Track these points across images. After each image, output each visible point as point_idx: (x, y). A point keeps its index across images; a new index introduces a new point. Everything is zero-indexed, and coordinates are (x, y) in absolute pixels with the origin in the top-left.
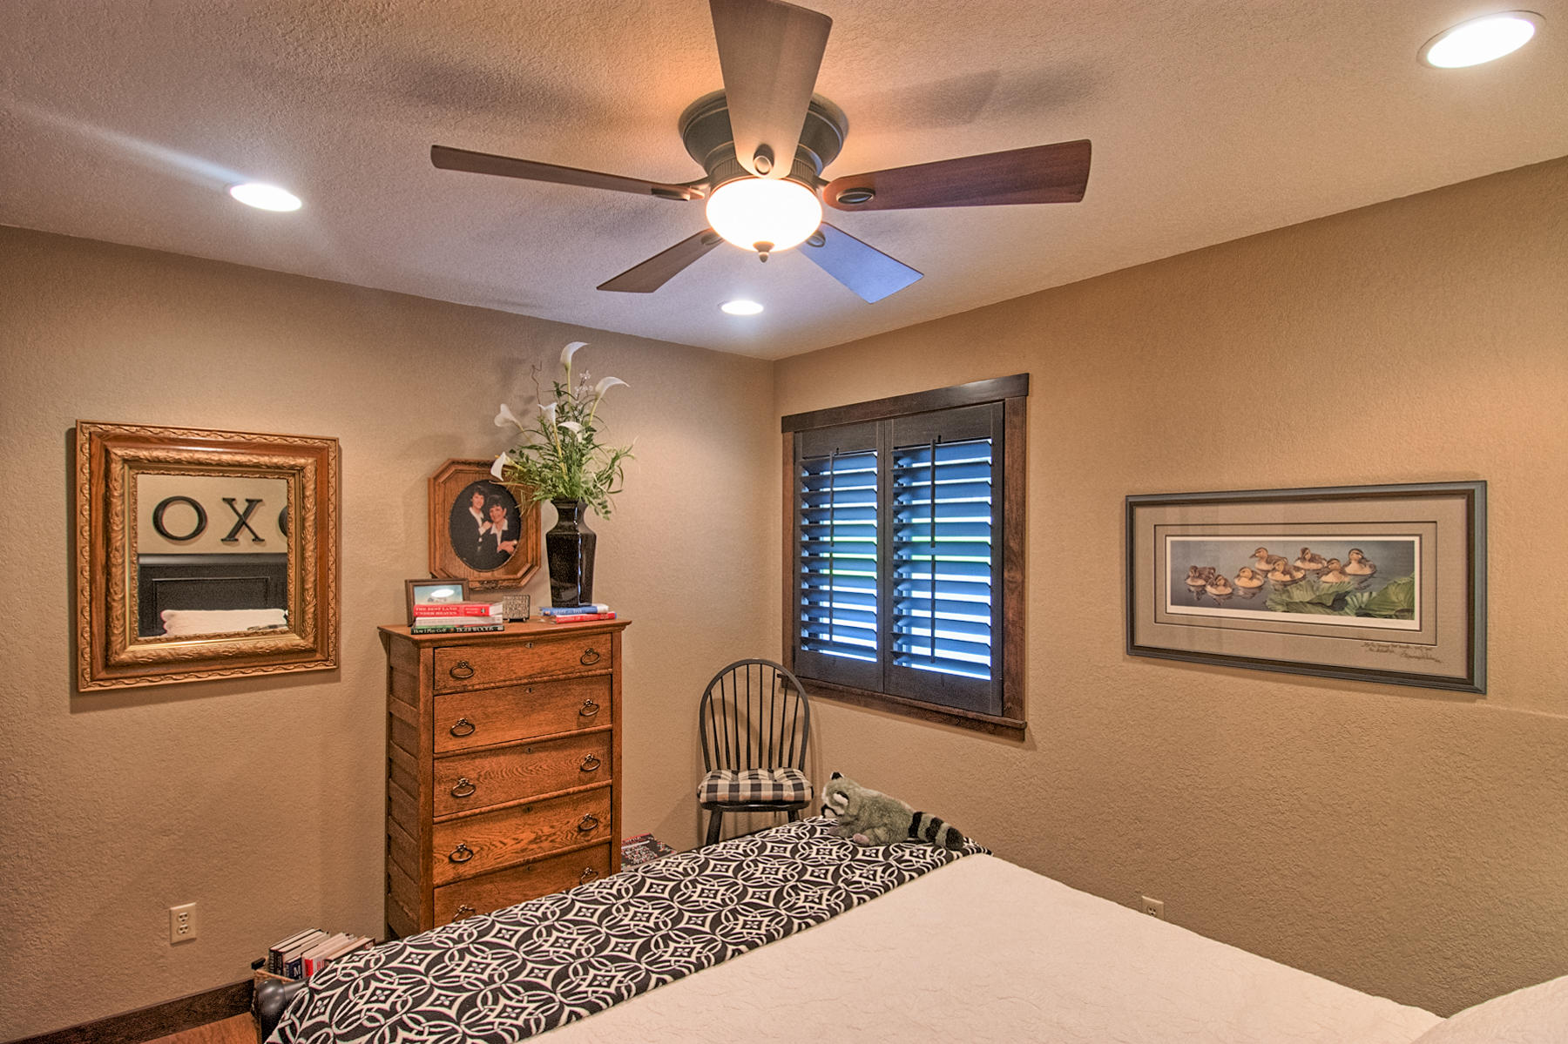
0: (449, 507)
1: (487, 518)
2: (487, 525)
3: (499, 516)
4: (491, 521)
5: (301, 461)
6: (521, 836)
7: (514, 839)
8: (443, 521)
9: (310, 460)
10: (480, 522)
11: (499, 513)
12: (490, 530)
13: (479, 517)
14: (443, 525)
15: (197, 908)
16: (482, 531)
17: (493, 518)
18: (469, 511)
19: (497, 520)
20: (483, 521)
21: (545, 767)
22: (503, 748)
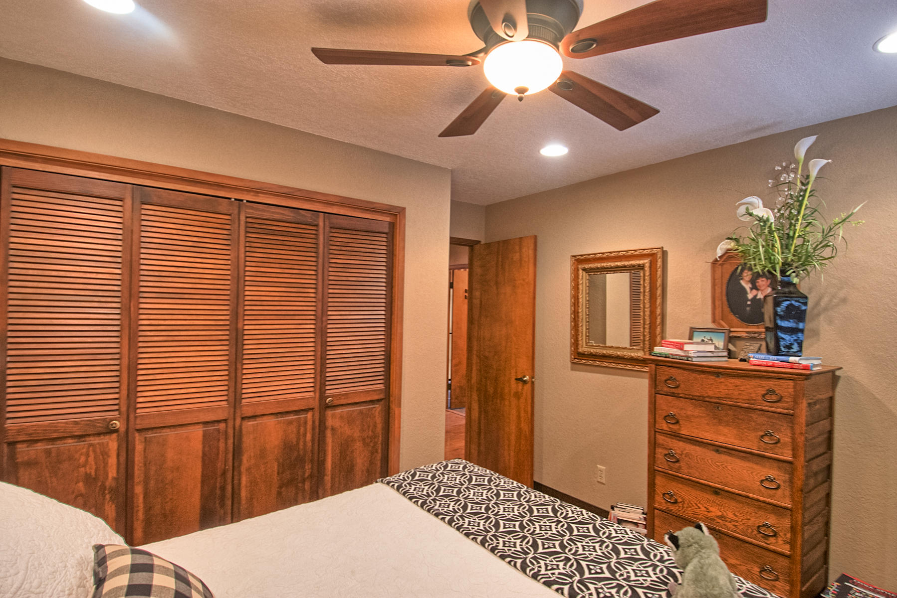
0: (725, 281)
1: (755, 287)
2: (754, 292)
3: (764, 285)
4: (757, 289)
5: (641, 262)
6: (711, 509)
7: (705, 507)
8: (722, 290)
9: (646, 261)
10: (748, 290)
11: (764, 283)
12: (756, 296)
13: (747, 286)
14: (722, 293)
15: (606, 469)
16: (750, 296)
17: (758, 287)
18: (740, 284)
19: (762, 288)
20: (751, 289)
21: (729, 467)
22: (698, 441)
